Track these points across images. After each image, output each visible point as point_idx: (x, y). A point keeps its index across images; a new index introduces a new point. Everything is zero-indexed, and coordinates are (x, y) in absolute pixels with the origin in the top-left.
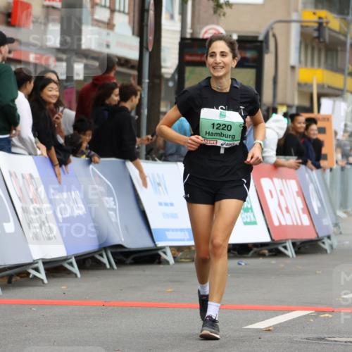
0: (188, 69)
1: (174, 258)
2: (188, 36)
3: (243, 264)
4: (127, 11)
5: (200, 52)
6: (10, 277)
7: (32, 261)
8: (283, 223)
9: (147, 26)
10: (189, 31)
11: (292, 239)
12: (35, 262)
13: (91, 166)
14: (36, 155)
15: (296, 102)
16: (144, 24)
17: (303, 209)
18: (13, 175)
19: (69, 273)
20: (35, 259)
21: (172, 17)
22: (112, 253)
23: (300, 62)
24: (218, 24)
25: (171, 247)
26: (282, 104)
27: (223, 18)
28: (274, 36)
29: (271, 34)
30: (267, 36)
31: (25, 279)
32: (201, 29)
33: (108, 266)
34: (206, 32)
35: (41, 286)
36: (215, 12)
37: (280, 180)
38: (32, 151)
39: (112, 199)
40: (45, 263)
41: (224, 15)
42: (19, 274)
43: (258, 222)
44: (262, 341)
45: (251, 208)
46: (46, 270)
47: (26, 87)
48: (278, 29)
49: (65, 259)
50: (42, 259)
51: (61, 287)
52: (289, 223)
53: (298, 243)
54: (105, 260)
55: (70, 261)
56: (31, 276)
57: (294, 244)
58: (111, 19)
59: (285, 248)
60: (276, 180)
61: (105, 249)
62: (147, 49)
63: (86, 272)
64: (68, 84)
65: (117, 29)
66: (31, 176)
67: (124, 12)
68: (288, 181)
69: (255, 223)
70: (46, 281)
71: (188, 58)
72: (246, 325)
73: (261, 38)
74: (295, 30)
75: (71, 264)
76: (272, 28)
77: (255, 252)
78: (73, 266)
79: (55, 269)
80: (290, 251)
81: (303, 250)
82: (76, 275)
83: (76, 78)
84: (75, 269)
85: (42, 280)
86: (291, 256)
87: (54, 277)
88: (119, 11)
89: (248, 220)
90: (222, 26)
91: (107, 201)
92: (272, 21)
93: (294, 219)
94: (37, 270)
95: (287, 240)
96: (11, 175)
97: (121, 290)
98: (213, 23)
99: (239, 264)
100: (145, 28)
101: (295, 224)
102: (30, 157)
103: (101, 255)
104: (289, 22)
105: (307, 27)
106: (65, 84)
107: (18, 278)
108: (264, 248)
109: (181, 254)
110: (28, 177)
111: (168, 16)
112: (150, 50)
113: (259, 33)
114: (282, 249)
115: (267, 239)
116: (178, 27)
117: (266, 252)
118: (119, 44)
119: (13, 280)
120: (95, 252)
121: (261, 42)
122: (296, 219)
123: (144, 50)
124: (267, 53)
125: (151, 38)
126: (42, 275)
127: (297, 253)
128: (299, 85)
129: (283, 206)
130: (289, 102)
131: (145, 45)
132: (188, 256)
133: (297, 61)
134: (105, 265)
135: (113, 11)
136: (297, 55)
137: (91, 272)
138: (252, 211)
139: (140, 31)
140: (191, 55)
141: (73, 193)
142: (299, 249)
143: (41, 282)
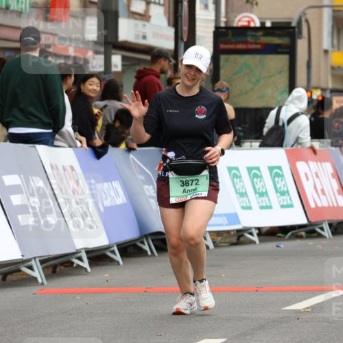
0: (223, 58)
1: (214, 242)
2: (223, 25)
3: (282, 246)
4: (162, 2)
5: (234, 40)
6: (55, 267)
7: (75, 251)
8: (319, 205)
9: (181, 16)
10: (223, 19)
11: (328, 221)
12: (78, 252)
13: (131, 156)
14: (76, 147)
15: (330, 85)
16: (179, 14)
17: (338, 191)
18: (55, 167)
19: (112, 261)
20: (78, 248)
21: (206, 7)
22: (152, 240)
23: (333, 45)
24: (251, 12)
25: (210, 232)
26: (316, 88)
27: (255, 6)
28: (307, 21)
29: (303, 20)
30: (299, 23)
31: (70, 268)
32: (235, 17)
33: (149, 253)
34: (240, 21)
35: (85, 275)
36: (248, 1)
37: (315, 163)
38: (72, 144)
39: (152, 187)
40: (88, 252)
41: (257, 4)
42: (62, 264)
43: (294, 205)
44: (301, 322)
45: (288, 192)
46: (88, 258)
47: (66, 82)
48: (311, 15)
49: (107, 248)
50: (85, 248)
51: (104, 275)
52: (326, 204)
53: (335, 224)
54: (146, 247)
55: (112, 249)
56: (75, 265)
57: (330, 225)
58: (147, 10)
59: (322, 229)
60: (311, 163)
61: (146, 236)
62: (182, 39)
63: (128, 259)
64: (106, 76)
65: (153, 21)
66: (72, 168)
67: (159, 4)
68: (323, 163)
69: (292, 206)
70: (89, 270)
71: (222, 46)
72: (285, 307)
73: (294, 24)
74: (327, 14)
75: (113, 252)
76: (305, 14)
77: (293, 234)
78: (115, 254)
79: (98, 257)
80: (327, 232)
81: (339, 230)
82: (118, 262)
83: (114, 69)
84: (118, 257)
85: (86, 269)
86: (328, 236)
87: (97, 265)
88: (155, 3)
89: (285, 203)
90: (255, 14)
91: (147, 189)
92: (304, 7)
93: (330, 200)
94: (80, 259)
95: (324, 221)
96: (52, 167)
97: (163, 276)
98: (247, 11)
99: (277, 246)
100: (180, 19)
101: (331, 205)
102: (71, 149)
103: (143, 243)
104: (321, 7)
105: (339, 11)
106: (103, 76)
107: (62, 268)
108: (301, 230)
109: (220, 238)
110: (69, 169)
111: (203, 6)
112: (185, 40)
113: (292, 19)
114: (319, 231)
115: (304, 221)
116: (212, 16)
117: (303, 233)
118: (155, 35)
119: (58, 269)
120: (136, 240)
121: (294, 28)
122: (332, 200)
123: (179, 40)
124: (300, 38)
125: (185, 28)
126: (86, 264)
127: (333, 233)
128: (333, 68)
129: (319, 188)
130: (323, 85)
131: (180, 35)
132: (227, 241)
133: (330, 45)
134: (146, 252)
135: (148, 3)
136: (330, 39)
137: (133, 260)
138: (289, 194)
139: (175, 22)
140: (225, 43)
141: (113, 183)
142: (336, 229)
143: (84, 271)
